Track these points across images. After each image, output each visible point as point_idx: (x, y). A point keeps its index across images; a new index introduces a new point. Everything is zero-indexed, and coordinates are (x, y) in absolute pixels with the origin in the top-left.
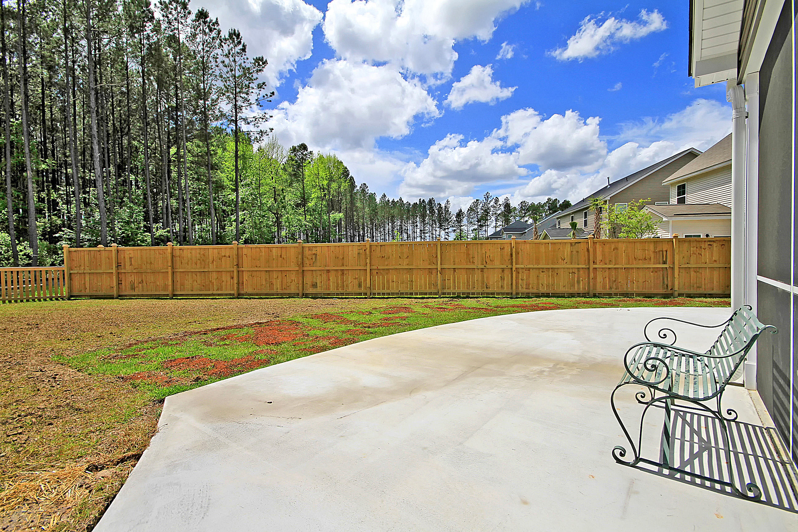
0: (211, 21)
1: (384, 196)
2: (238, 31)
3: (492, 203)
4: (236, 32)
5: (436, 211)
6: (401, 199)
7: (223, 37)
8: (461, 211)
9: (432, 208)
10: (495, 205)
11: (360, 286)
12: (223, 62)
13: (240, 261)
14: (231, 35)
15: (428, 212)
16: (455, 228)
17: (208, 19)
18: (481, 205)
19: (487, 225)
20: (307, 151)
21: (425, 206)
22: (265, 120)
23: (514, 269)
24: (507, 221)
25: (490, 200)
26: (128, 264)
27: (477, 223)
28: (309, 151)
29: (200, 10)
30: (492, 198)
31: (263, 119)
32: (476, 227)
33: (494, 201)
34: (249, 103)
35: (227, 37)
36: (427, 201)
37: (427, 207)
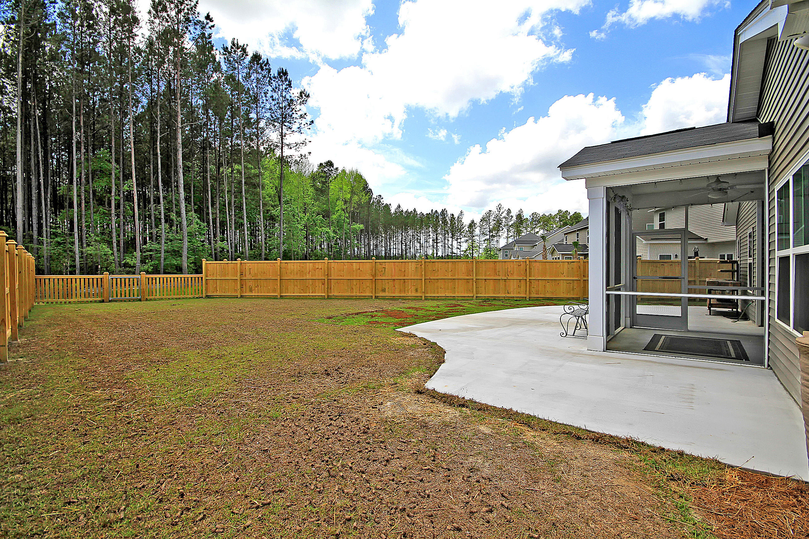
0: (264, 62)
1: (399, 206)
2: (286, 70)
3: (504, 215)
4: (284, 70)
5: (449, 221)
6: (415, 210)
7: (272, 75)
8: (473, 222)
9: (445, 218)
10: (507, 216)
11: (417, 290)
12: (272, 97)
13: (329, 272)
14: (279, 73)
15: (441, 222)
16: (467, 239)
17: (261, 61)
18: (493, 216)
19: (499, 236)
20: (333, 167)
21: (437, 217)
22: (304, 145)
23: (528, 280)
24: (519, 232)
25: (501, 211)
26: (247, 273)
27: (488, 233)
28: (335, 167)
29: (255, 53)
30: (504, 210)
31: (303, 144)
32: (488, 237)
33: (506, 212)
34: (292, 130)
35: (276, 75)
36: (439, 211)
37: (440, 217)
